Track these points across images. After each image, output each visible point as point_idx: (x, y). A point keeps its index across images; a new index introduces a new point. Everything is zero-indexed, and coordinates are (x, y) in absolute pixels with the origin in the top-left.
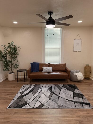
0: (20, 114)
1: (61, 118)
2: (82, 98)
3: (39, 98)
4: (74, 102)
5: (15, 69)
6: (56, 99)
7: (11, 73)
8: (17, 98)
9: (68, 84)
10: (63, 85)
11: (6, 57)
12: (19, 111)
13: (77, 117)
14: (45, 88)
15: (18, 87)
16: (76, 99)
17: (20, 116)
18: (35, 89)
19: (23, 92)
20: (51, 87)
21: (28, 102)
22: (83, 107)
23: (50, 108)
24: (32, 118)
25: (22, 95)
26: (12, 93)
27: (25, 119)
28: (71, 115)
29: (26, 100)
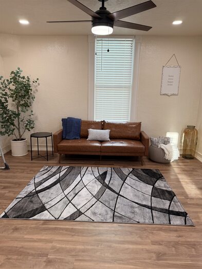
0: (25, 233)
1: (117, 245)
2: (171, 200)
3: (74, 197)
4: (151, 208)
5: (27, 130)
6: (111, 202)
7: (18, 140)
8: (25, 195)
9: (143, 167)
10: (131, 170)
11: (7, 104)
12: (25, 226)
13: (154, 243)
14: (91, 174)
15: (30, 171)
16: (157, 202)
17: (26, 237)
18: (67, 177)
19: (40, 183)
20: (105, 174)
21: (47, 206)
22: (170, 221)
23: (95, 221)
24: (52, 242)
25: (37, 189)
26: (16, 183)
27: (36, 244)
28: (139, 240)
29: (44, 200)
